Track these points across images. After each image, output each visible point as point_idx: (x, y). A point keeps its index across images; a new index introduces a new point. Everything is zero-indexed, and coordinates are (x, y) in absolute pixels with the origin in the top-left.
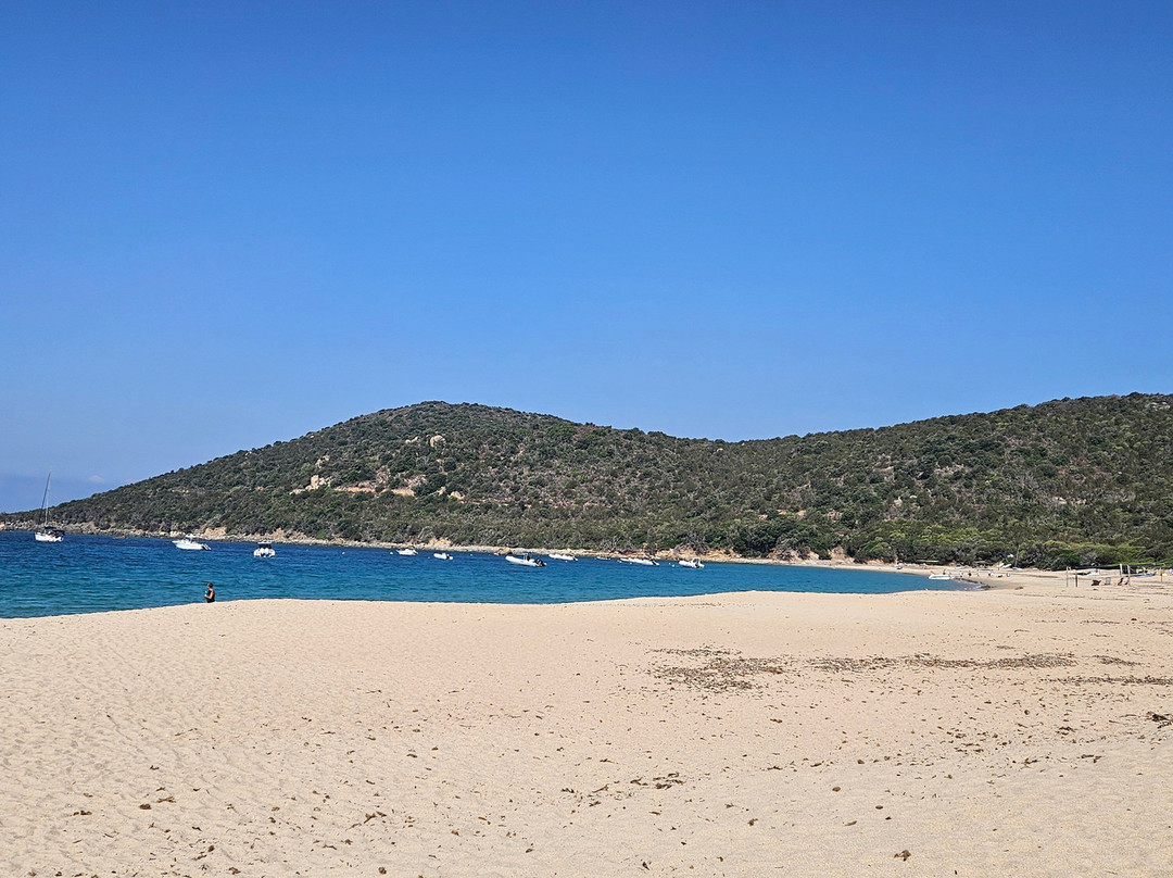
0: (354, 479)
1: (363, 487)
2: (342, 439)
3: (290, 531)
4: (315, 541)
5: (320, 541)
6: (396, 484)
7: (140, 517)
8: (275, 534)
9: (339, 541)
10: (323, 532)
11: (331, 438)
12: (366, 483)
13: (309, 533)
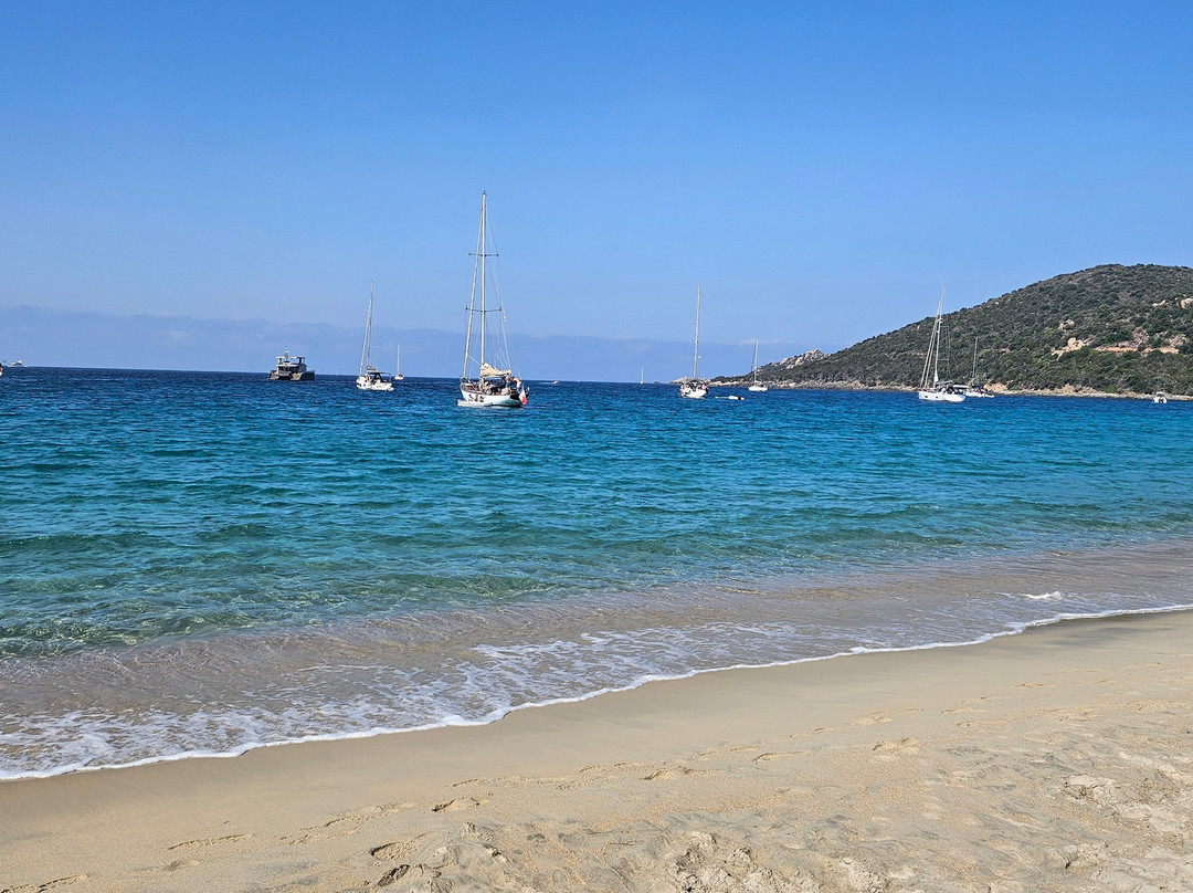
0: (1112, 340)
1: (1123, 347)
2: (1043, 304)
3: (1079, 386)
4: (1105, 395)
5: (1112, 395)
6: (1158, 344)
7: (906, 376)
8: (1064, 389)
9: (1131, 394)
10: (1112, 386)
11: (1033, 304)
12: (1126, 343)
13: (1098, 388)
